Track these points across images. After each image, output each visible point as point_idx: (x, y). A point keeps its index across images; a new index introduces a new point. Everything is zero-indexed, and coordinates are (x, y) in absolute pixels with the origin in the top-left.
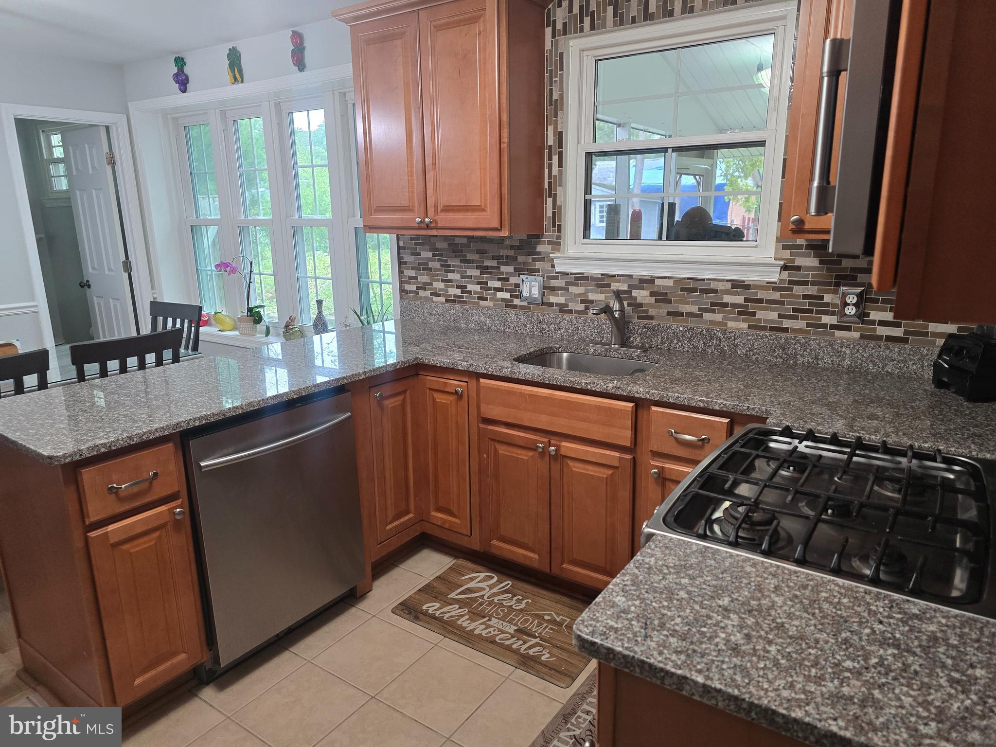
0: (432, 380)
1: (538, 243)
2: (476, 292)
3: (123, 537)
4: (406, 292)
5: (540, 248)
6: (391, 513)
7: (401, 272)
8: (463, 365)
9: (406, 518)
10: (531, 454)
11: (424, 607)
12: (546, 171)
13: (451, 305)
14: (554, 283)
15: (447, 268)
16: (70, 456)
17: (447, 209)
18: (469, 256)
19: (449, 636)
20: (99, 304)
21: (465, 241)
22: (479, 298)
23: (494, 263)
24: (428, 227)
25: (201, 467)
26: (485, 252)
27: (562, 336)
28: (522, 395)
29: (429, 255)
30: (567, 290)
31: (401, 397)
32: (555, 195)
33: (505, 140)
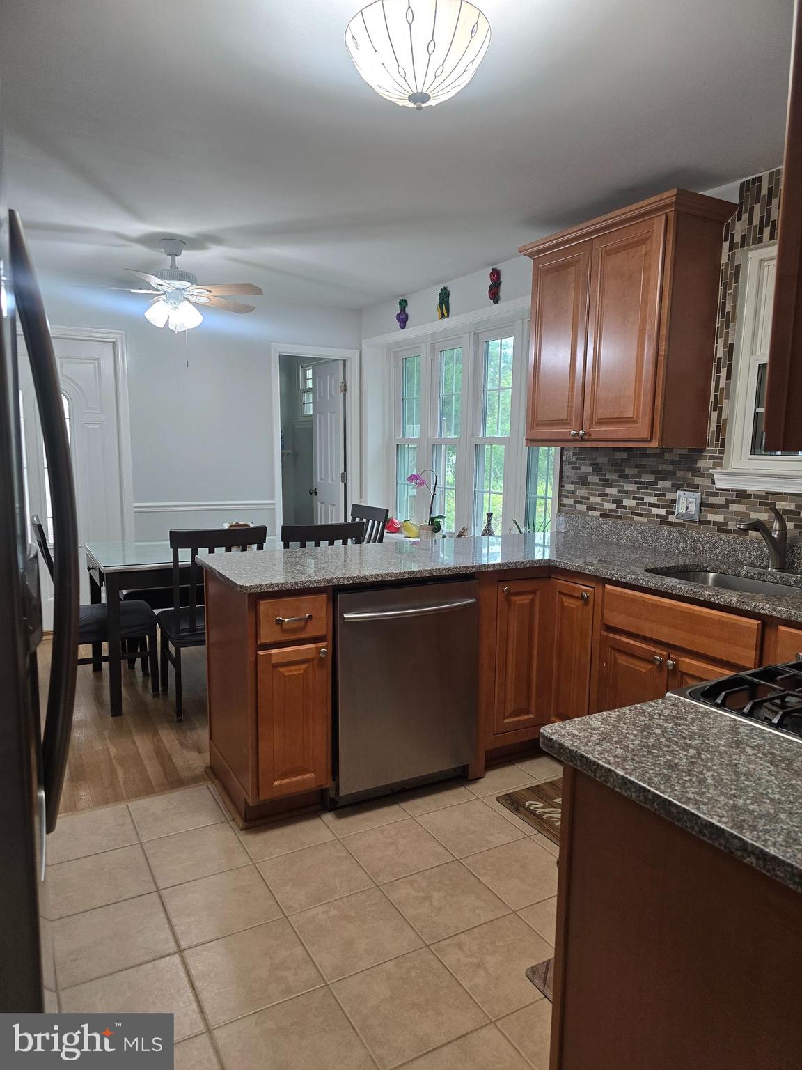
0: (561, 583)
1: (700, 458)
2: (631, 508)
3: (281, 661)
4: (564, 505)
5: (701, 464)
6: (510, 708)
7: (561, 486)
8: (590, 570)
9: (526, 717)
10: (649, 666)
11: (527, 803)
12: (713, 384)
13: (605, 519)
14: (713, 500)
15: (606, 482)
16: (254, 588)
17: (602, 422)
18: (627, 471)
19: (543, 832)
20: (321, 508)
21: (624, 455)
22: (634, 514)
23: (651, 479)
24: (582, 439)
25: (344, 618)
26: (644, 466)
27: (717, 557)
28: (644, 603)
29: (590, 469)
30: (727, 507)
31: (530, 597)
32: (721, 409)
33: (662, 353)
